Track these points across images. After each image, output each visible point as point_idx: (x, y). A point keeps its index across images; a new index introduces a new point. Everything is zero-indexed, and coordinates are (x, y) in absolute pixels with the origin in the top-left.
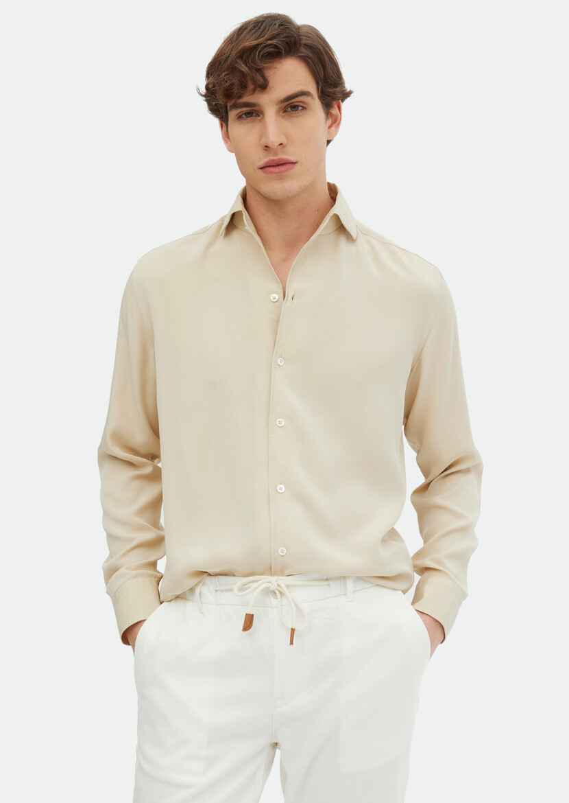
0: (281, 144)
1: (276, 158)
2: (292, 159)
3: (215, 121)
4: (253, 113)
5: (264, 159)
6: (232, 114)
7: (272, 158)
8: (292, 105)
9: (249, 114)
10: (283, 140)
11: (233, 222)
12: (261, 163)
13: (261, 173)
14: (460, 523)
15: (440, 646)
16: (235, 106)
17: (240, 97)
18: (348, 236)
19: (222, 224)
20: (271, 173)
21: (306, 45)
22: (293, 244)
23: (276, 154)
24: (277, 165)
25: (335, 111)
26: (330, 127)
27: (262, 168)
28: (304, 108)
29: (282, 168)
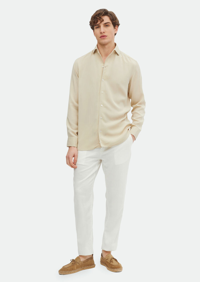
0: (104, 32)
1: (103, 35)
2: (106, 35)
3: (92, 31)
4: (99, 27)
5: (100, 35)
6: (95, 27)
7: (102, 35)
8: (106, 25)
9: (98, 27)
10: (104, 31)
11: (95, 51)
12: (100, 36)
13: (100, 38)
14: (139, 116)
15: (135, 141)
16: (95, 25)
17: (97, 23)
18: (118, 55)
19: (93, 52)
20: (102, 38)
21: (109, 14)
22: (107, 55)
23: (103, 34)
24: (103, 37)
25: (116, 28)
26: (115, 31)
27: (100, 37)
28: (109, 26)
29: (104, 37)
